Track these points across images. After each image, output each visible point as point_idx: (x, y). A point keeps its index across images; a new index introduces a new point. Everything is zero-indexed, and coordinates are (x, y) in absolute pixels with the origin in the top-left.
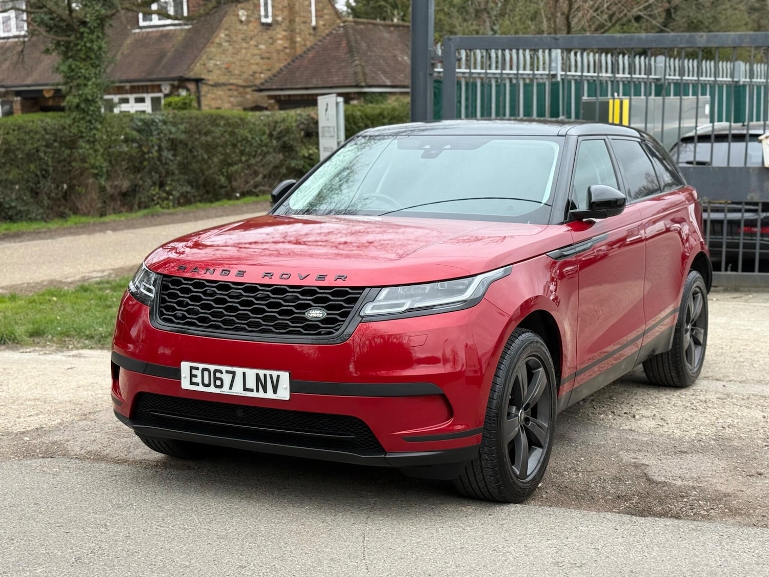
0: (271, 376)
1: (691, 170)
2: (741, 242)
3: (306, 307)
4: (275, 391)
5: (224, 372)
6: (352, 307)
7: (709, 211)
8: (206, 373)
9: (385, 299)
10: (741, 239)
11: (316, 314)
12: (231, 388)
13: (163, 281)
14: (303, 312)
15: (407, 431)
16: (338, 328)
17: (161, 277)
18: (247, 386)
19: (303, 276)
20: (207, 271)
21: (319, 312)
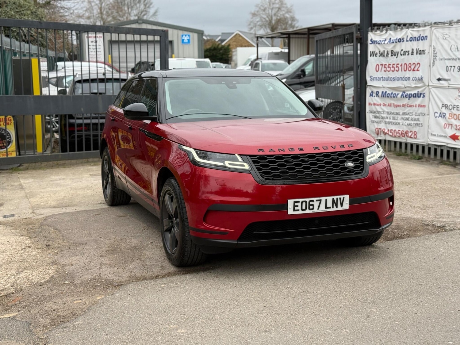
0: (340, 198)
4: (342, 206)
5: (315, 201)
8: (304, 204)
9: (371, 153)
12: (318, 209)
13: (251, 158)
14: (344, 164)
15: (387, 215)
16: (362, 170)
17: (248, 157)
18: (328, 206)
19: (334, 147)
20: (279, 150)
21: (350, 163)
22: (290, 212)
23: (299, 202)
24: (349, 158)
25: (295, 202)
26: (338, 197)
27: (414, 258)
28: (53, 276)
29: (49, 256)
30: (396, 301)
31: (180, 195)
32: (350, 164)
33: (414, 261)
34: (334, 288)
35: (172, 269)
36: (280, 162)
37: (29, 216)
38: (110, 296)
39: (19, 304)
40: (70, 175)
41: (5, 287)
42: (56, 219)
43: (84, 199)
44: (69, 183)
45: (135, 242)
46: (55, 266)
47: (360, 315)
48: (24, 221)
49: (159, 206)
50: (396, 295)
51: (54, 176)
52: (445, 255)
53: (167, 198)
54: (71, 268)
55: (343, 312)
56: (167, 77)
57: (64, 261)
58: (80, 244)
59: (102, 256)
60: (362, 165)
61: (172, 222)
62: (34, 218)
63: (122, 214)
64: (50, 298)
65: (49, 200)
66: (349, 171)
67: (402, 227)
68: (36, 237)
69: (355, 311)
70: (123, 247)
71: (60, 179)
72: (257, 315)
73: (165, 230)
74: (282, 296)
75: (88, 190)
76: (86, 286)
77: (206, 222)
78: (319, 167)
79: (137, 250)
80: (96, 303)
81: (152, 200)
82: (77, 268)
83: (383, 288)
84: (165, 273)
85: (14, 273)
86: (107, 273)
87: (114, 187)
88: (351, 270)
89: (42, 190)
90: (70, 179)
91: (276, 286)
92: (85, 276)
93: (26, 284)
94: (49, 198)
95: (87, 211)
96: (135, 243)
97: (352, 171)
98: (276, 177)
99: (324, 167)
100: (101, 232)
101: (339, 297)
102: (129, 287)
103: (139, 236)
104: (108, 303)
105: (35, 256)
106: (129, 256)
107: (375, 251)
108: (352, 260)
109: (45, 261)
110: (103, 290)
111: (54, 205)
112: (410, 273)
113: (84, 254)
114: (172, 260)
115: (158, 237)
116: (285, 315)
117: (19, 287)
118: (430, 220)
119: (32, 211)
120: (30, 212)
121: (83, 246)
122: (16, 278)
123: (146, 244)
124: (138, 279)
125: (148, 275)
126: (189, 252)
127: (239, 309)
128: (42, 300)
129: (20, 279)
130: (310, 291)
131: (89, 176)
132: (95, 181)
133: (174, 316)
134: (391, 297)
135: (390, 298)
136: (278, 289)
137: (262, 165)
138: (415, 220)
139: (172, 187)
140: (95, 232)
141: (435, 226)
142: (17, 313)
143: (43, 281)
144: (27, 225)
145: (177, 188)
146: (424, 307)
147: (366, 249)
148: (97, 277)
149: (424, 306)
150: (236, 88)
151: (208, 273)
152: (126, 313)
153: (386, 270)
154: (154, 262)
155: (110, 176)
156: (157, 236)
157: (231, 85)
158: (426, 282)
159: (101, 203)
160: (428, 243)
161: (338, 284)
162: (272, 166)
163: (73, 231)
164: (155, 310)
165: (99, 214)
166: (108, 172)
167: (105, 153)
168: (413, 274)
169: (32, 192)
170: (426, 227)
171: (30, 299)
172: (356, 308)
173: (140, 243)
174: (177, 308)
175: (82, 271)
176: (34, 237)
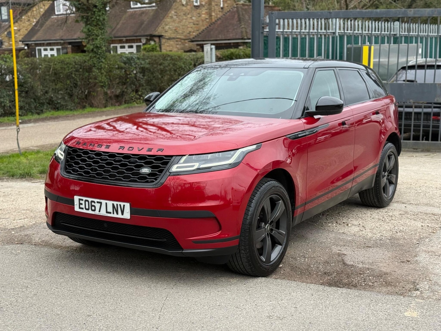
0: (120, 205)
1: (404, 85)
2: (431, 124)
3: (141, 166)
4: (122, 214)
5: (96, 202)
6: (165, 167)
7: (413, 107)
8: (87, 203)
9: (184, 162)
10: (431, 123)
11: (145, 170)
12: (99, 211)
14: (139, 169)
16: (157, 179)
18: (108, 211)
19: (140, 149)
20: (90, 145)
21: (147, 169)
22: (77, 209)
24: (147, 163)
25: (80, 200)
26: (119, 203)
60: (160, 174)
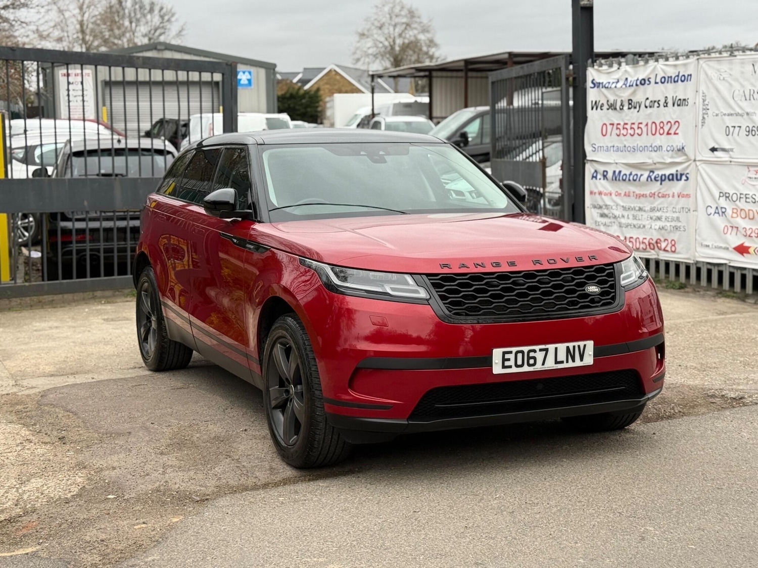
0: (579, 346)
4: (582, 359)
5: (538, 350)
6: (614, 280)
8: (520, 355)
12: (543, 364)
13: (429, 279)
14: (583, 288)
15: (654, 375)
16: (614, 298)
17: (424, 277)
18: (559, 360)
19: (565, 259)
20: (476, 265)
21: (594, 287)
22: (497, 369)
23: (511, 352)
24: (591, 278)
25: (504, 353)
26: (576, 344)
27: (700, 449)
28: (84, 486)
29: (68, 455)
30: (684, 515)
31: (304, 343)
32: (593, 289)
33: (702, 453)
34: (575, 497)
35: (289, 472)
36: (477, 285)
37: (12, 391)
38: (194, 517)
39: (36, 533)
40: (68, 320)
41: (5, 506)
42: (63, 394)
43: (102, 360)
44: (69, 334)
45: (215, 429)
46: (84, 471)
47: (629, 537)
48: (5, 399)
49: (261, 364)
50: (682, 505)
51: (40, 322)
52: (751, 442)
53: (278, 351)
54: (113, 473)
55: (599, 532)
56: (264, 144)
57: (98, 463)
58: (119, 434)
59: (162, 454)
60: (614, 291)
61: (287, 392)
62: (23, 393)
63: (180, 385)
64: (89, 522)
65: (39, 364)
66: (592, 301)
67: (670, 400)
68: (35, 424)
69: (620, 531)
70: (195, 438)
71: (51, 328)
72: (456, 539)
73: (273, 406)
74: (490, 511)
75: (104, 344)
76: (146, 502)
77: (353, 389)
78: (543, 294)
79: (222, 443)
80: (171, 527)
81: (247, 356)
82: (123, 474)
83: (659, 495)
84: (278, 479)
85: (15, 483)
86: (178, 481)
87: (163, 337)
88: (599, 468)
89: (23, 347)
90: (70, 327)
91: (477, 495)
92: (141, 486)
93: (40, 500)
94: (40, 360)
95: (115, 381)
96: (215, 431)
97: (596, 300)
98: (474, 310)
99: (551, 293)
100: (150, 413)
101: (589, 510)
102: (223, 502)
103: (219, 420)
104: (193, 526)
105: (43, 455)
106: (210, 453)
107: (634, 438)
108: (596, 453)
109: (63, 463)
110: (177, 508)
111: (49, 371)
112: (699, 471)
113: (130, 451)
114: (288, 458)
115: (254, 420)
116: (504, 539)
117: (30, 506)
118: (717, 387)
119: (14, 382)
120: (11, 384)
121: (126, 437)
122: (20, 491)
123: (235, 432)
124: (234, 490)
125: (250, 482)
126: (321, 442)
127: (423, 532)
128: (76, 526)
129: (28, 494)
130: (536, 501)
131: (102, 321)
132: (114, 331)
133: (315, 544)
134: (675, 508)
135: (673, 509)
136: (481, 500)
137: (447, 291)
138: (691, 388)
139: (290, 330)
140: (140, 414)
141: (727, 397)
142: (38, 547)
143: (69, 496)
144: (12, 405)
145: (299, 333)
146: (732, 522)
147: (616, 435)
148: (162, 488)
149: (732, 520)
150: (385, 162)
151: (354, 477)
152: (231, 541)
153: (657, 467)
154: (256, 461)
155: (153, 318)
156: (252, 420)
157: (376, 157)
158: (728, 484)
159: (135, 368)
160: (720, 424)
161: (581, 490)
162: (465, 291)
163: (101, 414)
164: (280, 536)
165: (139, 385)
166: (149, 312)
167: (144, 278)
168: (704, 472)
169: (5, 350)
170: (710, 400)
171: (54, 524)
172: (619, 526)
173: (225, 431)
174: (316, 533)
175: (134, 478)
176: (33, 425)
